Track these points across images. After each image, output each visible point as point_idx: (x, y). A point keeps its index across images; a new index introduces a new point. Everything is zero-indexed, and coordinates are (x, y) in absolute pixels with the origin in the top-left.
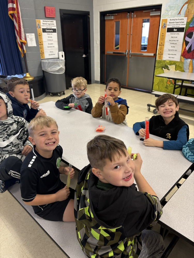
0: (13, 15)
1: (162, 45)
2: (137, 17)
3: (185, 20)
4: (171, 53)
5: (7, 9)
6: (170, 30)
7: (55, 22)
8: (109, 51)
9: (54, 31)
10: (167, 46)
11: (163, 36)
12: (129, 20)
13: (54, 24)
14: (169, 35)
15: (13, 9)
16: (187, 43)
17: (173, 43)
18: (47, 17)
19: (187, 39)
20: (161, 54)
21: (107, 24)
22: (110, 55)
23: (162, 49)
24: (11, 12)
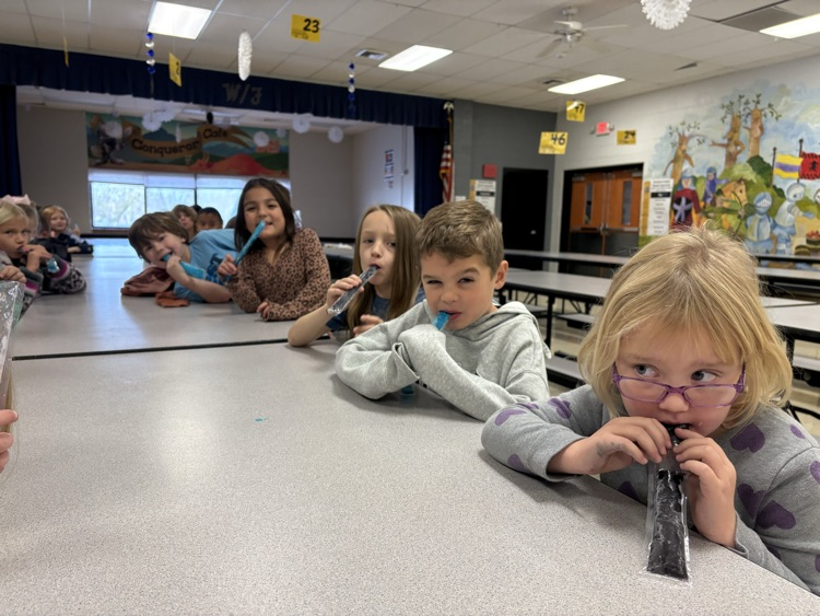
0: (444, 175)
1: (646, 215)
2: (617, 178)
3: (672, 182)
4: (657, 225)
5: (439, 168)
6: (655, 195)
7: (494, 183)
8: (575, 227)
9: (492, 194)
10: (652, 217)
11: (646, 203)
12: (605, 182)
13: (492, 186)
14: (653, 201)
15: (446, 168)
16: (676, 212)
17: (659, 212)
18: (484, 177)
19: (676, 206)
20: (645, 227)
21: (576, 188)
22: (576, 234)
23: (645, 221)
24: (443, 171)
